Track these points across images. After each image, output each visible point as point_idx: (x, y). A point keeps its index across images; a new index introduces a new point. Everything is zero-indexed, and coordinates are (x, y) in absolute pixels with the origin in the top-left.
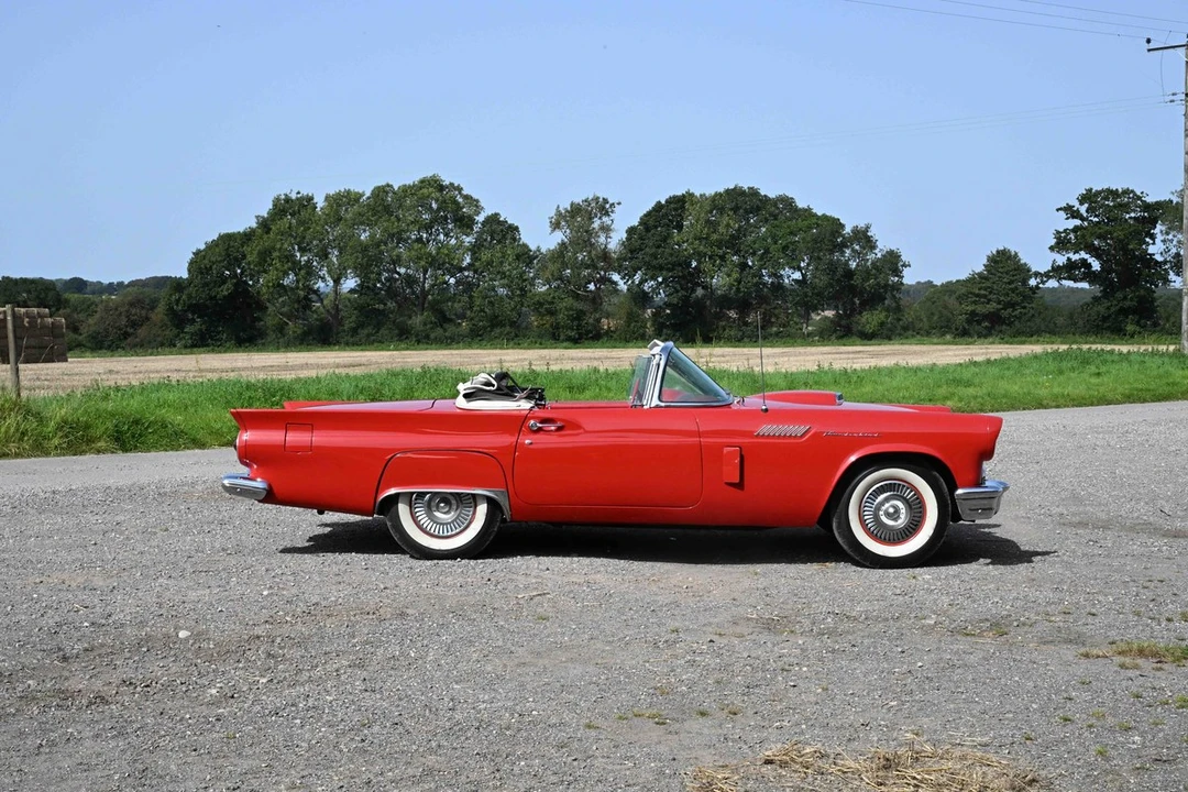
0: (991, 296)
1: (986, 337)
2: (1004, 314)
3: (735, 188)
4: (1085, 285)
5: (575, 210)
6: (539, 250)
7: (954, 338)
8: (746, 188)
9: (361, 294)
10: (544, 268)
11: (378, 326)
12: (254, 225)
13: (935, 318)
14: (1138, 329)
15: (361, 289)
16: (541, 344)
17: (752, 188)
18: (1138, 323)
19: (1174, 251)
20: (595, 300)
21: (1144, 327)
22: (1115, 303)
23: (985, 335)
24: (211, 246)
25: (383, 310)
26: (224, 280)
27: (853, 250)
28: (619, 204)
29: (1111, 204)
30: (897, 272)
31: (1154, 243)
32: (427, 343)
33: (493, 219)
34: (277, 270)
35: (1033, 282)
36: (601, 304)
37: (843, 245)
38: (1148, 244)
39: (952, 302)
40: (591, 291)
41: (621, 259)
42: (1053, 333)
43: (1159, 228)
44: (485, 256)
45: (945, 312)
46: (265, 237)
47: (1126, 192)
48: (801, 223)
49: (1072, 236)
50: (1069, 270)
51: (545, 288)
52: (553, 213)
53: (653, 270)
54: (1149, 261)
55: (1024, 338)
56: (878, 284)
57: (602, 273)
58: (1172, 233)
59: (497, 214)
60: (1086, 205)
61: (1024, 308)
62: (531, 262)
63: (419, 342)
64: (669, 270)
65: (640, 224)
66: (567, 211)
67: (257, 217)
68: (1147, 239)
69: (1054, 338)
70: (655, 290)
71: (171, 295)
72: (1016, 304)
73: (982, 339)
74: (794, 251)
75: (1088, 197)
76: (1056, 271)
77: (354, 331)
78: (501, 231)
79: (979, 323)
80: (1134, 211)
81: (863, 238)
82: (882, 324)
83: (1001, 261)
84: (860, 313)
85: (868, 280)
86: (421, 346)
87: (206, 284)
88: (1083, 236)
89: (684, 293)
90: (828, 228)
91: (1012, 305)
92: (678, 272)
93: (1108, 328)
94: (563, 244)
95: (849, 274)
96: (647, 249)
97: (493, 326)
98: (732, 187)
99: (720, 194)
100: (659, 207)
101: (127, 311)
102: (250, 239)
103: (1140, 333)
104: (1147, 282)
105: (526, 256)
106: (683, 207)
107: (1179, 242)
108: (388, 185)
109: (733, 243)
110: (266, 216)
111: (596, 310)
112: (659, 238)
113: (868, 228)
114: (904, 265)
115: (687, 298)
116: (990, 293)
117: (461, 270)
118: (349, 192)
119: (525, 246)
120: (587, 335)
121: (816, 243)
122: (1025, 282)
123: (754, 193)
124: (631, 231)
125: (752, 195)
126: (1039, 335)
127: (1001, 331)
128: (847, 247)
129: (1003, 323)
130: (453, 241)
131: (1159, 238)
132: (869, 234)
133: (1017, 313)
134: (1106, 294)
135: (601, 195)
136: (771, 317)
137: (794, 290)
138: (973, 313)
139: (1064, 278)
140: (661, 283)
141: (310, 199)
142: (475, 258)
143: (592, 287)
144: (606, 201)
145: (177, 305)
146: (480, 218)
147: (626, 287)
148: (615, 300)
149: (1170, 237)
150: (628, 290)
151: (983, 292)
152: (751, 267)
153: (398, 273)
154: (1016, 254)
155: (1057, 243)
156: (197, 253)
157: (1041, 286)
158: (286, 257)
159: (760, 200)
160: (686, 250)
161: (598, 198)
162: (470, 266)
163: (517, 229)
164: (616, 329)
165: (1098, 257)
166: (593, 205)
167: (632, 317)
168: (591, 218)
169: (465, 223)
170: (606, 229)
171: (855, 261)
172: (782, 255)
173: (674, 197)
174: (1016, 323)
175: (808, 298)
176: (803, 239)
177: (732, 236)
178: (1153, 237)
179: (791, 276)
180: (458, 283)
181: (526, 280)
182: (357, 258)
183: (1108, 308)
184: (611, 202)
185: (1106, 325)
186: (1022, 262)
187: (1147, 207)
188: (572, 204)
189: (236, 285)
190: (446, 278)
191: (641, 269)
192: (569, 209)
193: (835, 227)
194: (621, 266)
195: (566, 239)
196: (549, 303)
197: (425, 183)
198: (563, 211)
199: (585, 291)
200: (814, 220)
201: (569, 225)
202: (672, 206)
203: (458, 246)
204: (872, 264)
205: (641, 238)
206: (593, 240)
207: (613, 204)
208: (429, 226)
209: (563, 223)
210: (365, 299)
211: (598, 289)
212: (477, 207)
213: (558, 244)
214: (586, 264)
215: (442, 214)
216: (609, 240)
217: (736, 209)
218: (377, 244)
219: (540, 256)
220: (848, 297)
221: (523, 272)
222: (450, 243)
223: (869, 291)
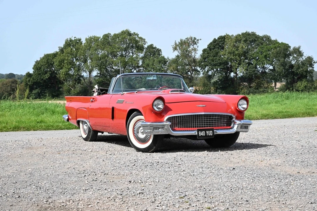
3: (246, 32)
5: (182, 43)
8: (250, 32)
9: (100, 77)
10: (170, 66)
12: (58, 51)
15: (100, 75)
17: (253, 32)
20: (191, 78)
24: (42, 59)
26: (46, 73)
27: (294, 57)
28: (200, 40)
30: (311, 65)
33: (151, 47)
34: (66, 68)
36: (193, 80)
37: (289, 55)
40: (189, 75)
41: (200, 62)
46: (62, 55)
48: (272, 46)
52: (173, 44)
53: (212, 66)
56: (303, 70)
57: (193, 67)
59: (152, 45)
62: (166, 63)
64: (218, 66)
65: (208, 47)
67: (59, 47)
70: (213, 74)
71: (27, 78)
78: (154, 51)
81: (298, 52)
82: (305, 87)
84: (297, 82)
85: (299, 68)
87: (39, 74)
92: (222, 67)
94: (178, 56)
95: (292, 66)
96: (210, 58)
98: (244, 32)
99: (239, 35)
100: (215, 41)
101: (11, 85)
102: (56, 56)
105: (164, 61)
106: (224, 40)
108: (109, 34)
109: (245, 54)
110: (62, 47)
112: (215, 53)
113: (299, 47)
114: (314, 63)
115: (227, 77)
117: (138, 67)
118: (95, 37)
119: (163, 57)
121: (278, 54)
123: (254, 34)
124: (204, 51)
125: (253, 35)
128: (291, 55)
130: (135, 56)
132: (300, 50)
136: (260, 84)
137: (270, 73)
140: (215, 71)
141: (80, 40)
142: (143, 62)
143: (189, 73)
144: (195, 38)
145: (29, 82)
146: (146, 46)
147: (202, 73)
150: (203, 74)
153: (113, 69)
156: (37, 62)
158: (70, 63)
159: (256, 37)
161: (192, 37)
162: (142, 66)
163: (160, 50)
164: (199, 90)
166: (190, 40)
167: (205, 85)
168: (189, 46)
169: (140, 48)
170: (195, 50)
171: (294, 61)
173: (221, 36)
175: (275, 77)
176: (273, 53)
177: (245, 52)
179: (269, 68)
184: (197, 39)
188: (181, 40)
189: (51, 74)
190: (133, 70)
191: (208, 66)
192: (180, 42)
193: (285, 47)
194: (200, 65)
195: (179, 54)
196: (172, 80)
197: (123, 33)
198: (178, 43)
199: (186, 75)
200: (277, 45)
201: (180, 49)
202: (220, 40)
203: (137, 58)
204: (301, 62)
205: (208, 53)
206: (190, 55)
207: (198, 40)
208: (126, 50)
209: (178, 48)
210: (101, 79)
211: (192, 74)
212: (145, 42)
213: (176, 56)
214: (186, 64)
215: (131, 45)
216: (196, 54)
217: (245, 41)
218: (104, 57)
219: (169, 61)
220: (291, 76)
221: (162, 68)
222: (133, 57)
223: (300, 73)
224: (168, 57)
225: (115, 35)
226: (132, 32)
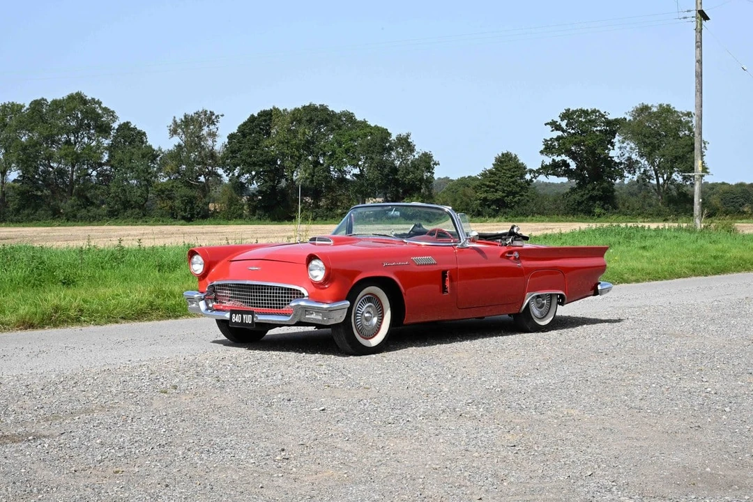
0: (498, 187)
1: (494, 217)
2: (508, 200)
3: (310, 105)
4: (565, 180)
5: (188, 121)
6: (160, 150)
7: (472, 217)
8: (318, 105)
9: (23, 183)
10: (164, 164)
11: (36, 208)
13: (458, 202)
14: (603, 211)
15: (24, 178)
16: (163, 221)
17: (323, 105)
18: (603, 207)
19: (627, 155)
20: (205, 189)
21: (607, 210)
22: (587, 192)
23: (494, 215)
25: (40, 196)
27: (398, 152)
28: (222, 116)
29: (584, 120)
30: (429, 169)
31: (613, 149)
32: (75, 221)
33: (126, 126)
35: (528, 177)
36: (209, 191)
37: (390, 149)
38: (610, 150)
39: (470, 191)
40: (201, 182)
41: (225, 157)
42: (542, 214)
43: (617, 139)
44: (119, 154)
45: (465, 198)
47: (594, 111)
48: (359, 132)
49: (556, 143)
50: (553, 168)
51: (165, 180)
52: (170, 122)
53: (248, 166)
54: (609, 162)
55: (522, 218)
56: (416, 177)
57: (210, 168)
58: (627, 142)
59: (128, 123)
60: (566, 121)
61: (522, 195)
62: (155, 159)
63: (68, 220)
64: (261, 166)
65: (239, 131)
66: (182, 121)
68: (609, 146)
69: (543, 218)
70: (250, 182)
72: (517, 193)
73: (492, 219)
74: (354, 152)
75: (567, 115)
76: (545, 169)
77: (18, 211)
78: (131, 136)
79: (489, 206)
80: (600, 126)
81: (405, 143)
83: (505, 161)
84: (403, 199)
85: (408, 173)
86: (69, 223)
88: (564, 144)
89: (272, 183)
90: (379, 136)
91: (514, 194)
92: (266, 168)
93: (582, 211)
94: (179, 146)
95: (395, 170)
96: (244, 151)
97: (125, 208)
98: (307, 104)
99: (298, 110)
100: (252, 118)
103: (604, 214)
104: (608, 177)
105: (151, 155)
106: (270, 119)
107: (631, 148)
108: (43, 99)
109: (309, 145)
111: (205, 197)
112: (253, 142)
113: (408, 135)
114: (435, 164)
115: (273, 188)
116: (498, 184)
118: (13, 104)
119: (150, 147)
120: (198, 215)
121: (370, 147)
122: (522, 177)
123: (324, 109)
124: (231, 137)
125: (322, 110)
126: (533, 216)
127: (505, 213)
128: (392, 150)
129: (507, 207)
130: (94, 143)
131: (617, 145)
132: (409, 140)
133: (516, 199)
134: (580, 186)
135: (209, 110)
136: (336, 203)
137: (354, 182)
138: (485, 199)
139: (550, 174)
140: (255, 175)
142: (111, 156)
143: (202, 179)
144: (212, 113)
146: (115, 125)
147: (228, 179)
148: (220, 189)
149: (625, 145)
150: (230, 180)
151: (492, 184)
152: (322, 165)
153: (52, 167)
154: (516, 156)
155: (546, 149)
157: (533, 179)
159: (328, 114)
160: (273, 151)
161: (206, 111)
162: (108, 163)
163: (144, 134)
164: (221, 210)
165: (574, 159)
166: (203, 116)
167: (232, 202)
168: (201, 128)
169: (104, 129)
170: (213, 135)
171: (399, 160)
172: (345, 156)
173: (264, 111)
174: (516, 206)
175: (363, 189)
176: (361, 145)
177: (308, 141)
178: (613, 145)
179: (352, 172)
180: (98, 175)
181: (149, 173)
182: (19, 155)
183: (582, 196)
184: (216, 114)
185: (580, 208)
186: (520, 162)
187: (609, 123)
188: (185, 116)
190: (90, 171)
191: (239, 165)
192: (183, 119)
193: (384, 135)
194: (224, 163)
195: (182, 142)
196: (169, 191)
197: (71, 98)
198: (179, 121)
199: (197, 182)
200: (368, 130)
201: (184, 132)
202: (263, 118)
203: (98, 147)
204: (411, 162)
205: (240, 142)
206: (202, 143)
207: (218, 116)
208: (76, 131)
209: (179, 130)
210: (26, 187)
211: (207, 180)
212: (113, 117)
213: (175, 146)
214: (197, 161)
215: (86, 122)
216: (215, 143)
217: (310, 121)
218: (35, 144)
219: (162, 155)
220: (393, 187)
221: (149, 167)
222: (92, 145)
223: (409, 183)
224: (160, 148)
225: (55, 102)
226: (89, 98)
